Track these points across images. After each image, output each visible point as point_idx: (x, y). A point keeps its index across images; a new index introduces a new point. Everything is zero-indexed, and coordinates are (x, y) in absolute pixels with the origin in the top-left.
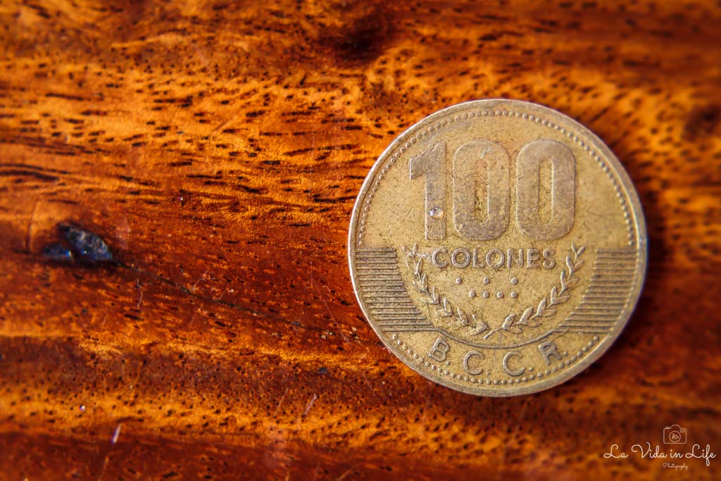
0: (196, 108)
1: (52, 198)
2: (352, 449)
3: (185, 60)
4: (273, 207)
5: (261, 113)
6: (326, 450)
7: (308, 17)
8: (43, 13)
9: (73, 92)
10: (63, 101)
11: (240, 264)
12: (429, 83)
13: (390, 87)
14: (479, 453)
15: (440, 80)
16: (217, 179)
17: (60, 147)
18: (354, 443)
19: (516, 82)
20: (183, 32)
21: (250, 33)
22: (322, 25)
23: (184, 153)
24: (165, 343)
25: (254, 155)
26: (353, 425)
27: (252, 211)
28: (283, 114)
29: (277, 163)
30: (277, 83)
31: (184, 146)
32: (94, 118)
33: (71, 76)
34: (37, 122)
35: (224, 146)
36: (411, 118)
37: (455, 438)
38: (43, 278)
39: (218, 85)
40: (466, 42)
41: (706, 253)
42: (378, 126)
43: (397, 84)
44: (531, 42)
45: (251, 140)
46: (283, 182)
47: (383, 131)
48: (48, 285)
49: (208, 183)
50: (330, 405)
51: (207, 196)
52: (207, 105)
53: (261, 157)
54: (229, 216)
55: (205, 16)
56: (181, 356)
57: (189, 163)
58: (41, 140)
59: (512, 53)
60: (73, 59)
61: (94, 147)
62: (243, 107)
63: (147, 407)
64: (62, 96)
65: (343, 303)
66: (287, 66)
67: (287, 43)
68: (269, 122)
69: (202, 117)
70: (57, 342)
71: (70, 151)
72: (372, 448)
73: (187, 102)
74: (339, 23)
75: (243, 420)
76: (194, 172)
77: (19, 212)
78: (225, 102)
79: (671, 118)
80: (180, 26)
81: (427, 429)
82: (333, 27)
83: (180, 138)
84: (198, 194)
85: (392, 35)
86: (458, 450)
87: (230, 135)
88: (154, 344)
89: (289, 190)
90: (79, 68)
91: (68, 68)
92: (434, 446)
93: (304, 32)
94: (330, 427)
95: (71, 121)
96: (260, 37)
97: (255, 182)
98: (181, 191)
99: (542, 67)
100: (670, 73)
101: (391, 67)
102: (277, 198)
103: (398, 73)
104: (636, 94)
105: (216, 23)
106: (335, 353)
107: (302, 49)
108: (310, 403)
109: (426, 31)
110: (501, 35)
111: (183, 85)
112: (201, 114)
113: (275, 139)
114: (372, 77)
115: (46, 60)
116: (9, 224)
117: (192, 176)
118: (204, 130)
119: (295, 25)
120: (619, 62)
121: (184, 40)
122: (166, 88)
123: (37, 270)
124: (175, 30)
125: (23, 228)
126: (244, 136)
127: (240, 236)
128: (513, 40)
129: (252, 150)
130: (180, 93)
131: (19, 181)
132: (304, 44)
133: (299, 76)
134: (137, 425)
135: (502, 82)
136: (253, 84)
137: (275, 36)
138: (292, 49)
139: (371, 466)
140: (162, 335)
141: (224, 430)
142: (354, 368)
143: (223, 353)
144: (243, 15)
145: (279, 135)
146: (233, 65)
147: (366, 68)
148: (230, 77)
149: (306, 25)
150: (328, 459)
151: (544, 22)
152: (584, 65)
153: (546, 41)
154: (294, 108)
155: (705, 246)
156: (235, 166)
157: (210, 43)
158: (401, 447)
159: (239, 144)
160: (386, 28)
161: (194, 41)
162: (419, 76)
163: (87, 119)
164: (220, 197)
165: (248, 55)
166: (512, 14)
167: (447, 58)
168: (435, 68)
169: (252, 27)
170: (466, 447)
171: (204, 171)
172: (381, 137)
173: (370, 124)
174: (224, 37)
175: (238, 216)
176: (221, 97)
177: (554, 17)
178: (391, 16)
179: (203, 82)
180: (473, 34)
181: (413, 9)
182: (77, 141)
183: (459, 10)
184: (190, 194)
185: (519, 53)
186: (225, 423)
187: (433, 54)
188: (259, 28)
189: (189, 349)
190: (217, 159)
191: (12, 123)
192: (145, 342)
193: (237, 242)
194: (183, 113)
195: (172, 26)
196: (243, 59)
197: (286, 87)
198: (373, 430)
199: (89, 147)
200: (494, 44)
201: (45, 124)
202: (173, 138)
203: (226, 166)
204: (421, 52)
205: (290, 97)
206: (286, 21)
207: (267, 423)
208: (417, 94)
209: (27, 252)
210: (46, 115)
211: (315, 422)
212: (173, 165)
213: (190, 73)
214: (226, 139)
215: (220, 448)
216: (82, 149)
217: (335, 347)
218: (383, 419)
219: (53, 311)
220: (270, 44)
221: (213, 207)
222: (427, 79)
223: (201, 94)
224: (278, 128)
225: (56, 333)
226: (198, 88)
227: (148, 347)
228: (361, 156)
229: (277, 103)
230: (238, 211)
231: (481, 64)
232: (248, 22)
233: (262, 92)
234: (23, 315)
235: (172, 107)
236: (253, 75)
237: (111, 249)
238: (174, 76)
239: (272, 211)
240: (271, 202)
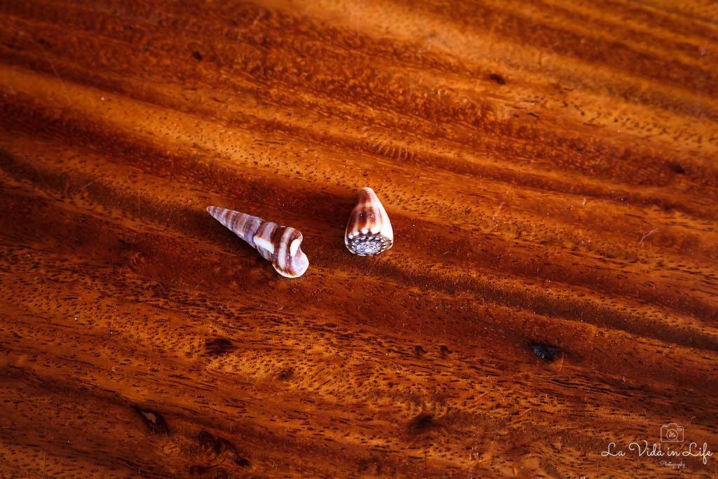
0: (494, 403)
1: (555, 373)
2: (442, 262)
3: (497, 423)
4: (467, 360)
5: (468, 399)
6: (452, 263)
7: (444, 436)
8: (553, 446)
9: (544, 414)
10: (548, 411)
11: (482, 339)
12: (396, 404)
13: (412, 404)
14: (391, 256)
15: (392, 404)
16: (488, 373)
17: (550, 392)
18: (441, 265)
19: (360, 400)
20: (497, 435)
21: (470, 432)
22: (439, 432)
23: (501, 386)
24: (514, 311)
25: (472, 382)
26: (440, 271)
27: (475, 359)
28: (458, 397)
29: (462, 378)
30: (460, 410)
31: (501, 388)
32: (536, 402)
33: (544, 421)
34: (559, 403)
35: (484, 387)
36: (405, 390)
37: (400, 262)
38: (559, 342)
39: (485, 412)
40: (379, 419)
41: (291, 323)
42: (419, 388)
43: (410, 405)
44: (351, 416)
45: (473, 388)
46: (460, 370)
47: (417, 386)
48: (558, 339)
49: (492, 372)
50: (449, 280)
51: (493, 367)
52: (490, 404)
53: (469, 381)
54: (485, 358)
55: (488, 440)
56: (507, 306)
57: (499, 381)
58: (557, 396)
59: (360, 412)
60: (543, 427)
61: (537, 391)
62: (475, 402)
63: (522, 288)
64: (548, 413)
65: (440, 319)
66: (455, 417)
67: (454, 426)
68: (464, 395)
69: (493, 399)
70: (555, 316)
71: (547, 391)
72: (434, 262)
73: (498, 406)
74: (432, 432)
75: (484, 278)
76: (497, 377)
77: (567, 368)
78: (482, 404)
79: (298, 378)
80: (499, 437)
81: (411, 267)
82: (434, 431)
83: (502, 392)
84: (497, 368)
85: (410, 425)
86: (399, 257)
87: (482, 391)
88: (518, 311)
89: (459, 366)
90: (541, 424)
91: (545, 424)
92: (409, 260)
93: (447, 430)
94: (450, 272)
95: (545, 403)
96: (466, 429)
97: (473, 371)
98: (503, 370)
99: (348, 405)
100: (297, 395)
101: (412, 412)
102: (464, 364)
103: (409, 409)
104: (311, 389)
105: (483, 437)
106: (446, 299)
107: (448, 423)
108: (457, 281)
109: (395, 425)
110: (364, 420)
111: (499, 413)
112: (493, 401)
113: (463, 388)
114: (420, 409)
115: (552, 428)
116: (571, 364)
117: (499, 376)
118: (492, 394)
119: (451, 433)
120: (317, 403)
121: (497, 431)
122: (506, 413)
123: (562, 345)
124: (501, 436)
125: (566, 362)
126: (476, 390)
127: (480, 350)
128: (359, 417)
129: (473, 384)
130: (500, 410)
131: (567, 381)
132: (447, 425)
133: (450, 412)
134: (526, 281)
135: (366, 401)
136: (470, 411)
137: (459, 429)
138: (453, 423)
139: (435, 255)
140: (514, 314)
141: (492, 275)
142: (438, 293)
143: (491, 304)
144: (472, 439)
145: (461, 389)
146: (478, 420)
147: (422, 412)
148: (480, 414)
149: (446, 433)
150: (451, 260)
151: (346, 423)
152: (331, 404)
153: (346, 415)
154: (454, 400)
155: (292, 325)
156: (481, 378)
157: (486, 429)
158: (422, 261)
159: (478, 387)
160: (413, 427)
161: (493, 430)
162: (400, 407)
163: (539, 403)
164: (487, 366)
165: (471, 423)
166: (358, 428)
167: (387, 413)
168: (393, 409)
169: (469, 434)
170: (396, 258)
171: (493, 377)
172: (418, 384)
173: (422, 390)
174: (480, 431)
175: (481, 358)
176: (484, 407)
177: (341, 424)
178: (410, 433)
179: (492, 414)
180: (375, 422)
181: (400, 434)
182: (543, 394)
183: (381, 432)
184: (499, 369)
185: (357, 412)
186: (491, 278)
187: (393, 416)
188: (466, 434)
189: (504, 308)
190: (488, 382)
191: (568, 404)
192: (521, 312)
193: (482, 347)
194: (500, 402)
195: (502, 437)
196: (473, 422)
197: (456, 408)
198: (432, 268)
199: (538, 391)
200: (367, 417)
201: (555, 402)
202: (505, 392)
203: (484, 378)
204: (398, 417)
205: (455, 404)
206: (454, 435)
207: (474, 276)
208: (401, 400)
209: (565, 352)
210: (555, 406)
211: (456, 274)
212: (506, 381)
213: (496, 418)
214: (483, 390)
215: (494, 269)
216: (542, 391)
217: (445, 302)
218: (428, 272)
219: (556, 328)
220: (462, 426)
221: (491, 363)
222: (397, 405)
223: (492, 409)
224: (462, 392)
225: (555, 320)
226: (493, 411)
227: (521, 310)
228: (427, 377)
229: (461, 402)
230: (481, 360)
231: (373, 409)
232: (470, 436)
233: (466, 407)
234: (568, 329)
235: (504, 405)
236: (469, 414)
237: (533, 350)
238: (502, 417)
239: (467, 358)
240: (467, 362)
